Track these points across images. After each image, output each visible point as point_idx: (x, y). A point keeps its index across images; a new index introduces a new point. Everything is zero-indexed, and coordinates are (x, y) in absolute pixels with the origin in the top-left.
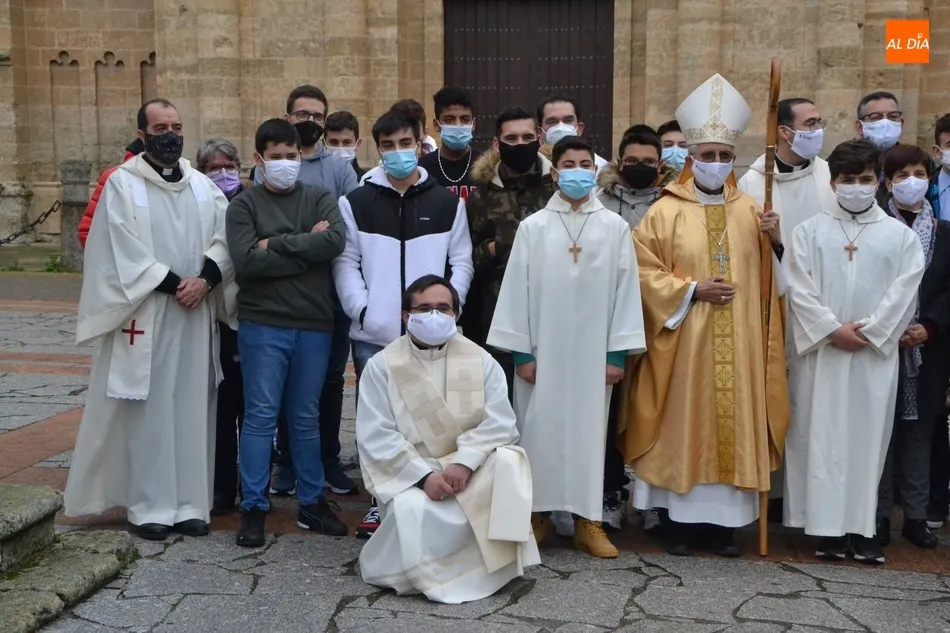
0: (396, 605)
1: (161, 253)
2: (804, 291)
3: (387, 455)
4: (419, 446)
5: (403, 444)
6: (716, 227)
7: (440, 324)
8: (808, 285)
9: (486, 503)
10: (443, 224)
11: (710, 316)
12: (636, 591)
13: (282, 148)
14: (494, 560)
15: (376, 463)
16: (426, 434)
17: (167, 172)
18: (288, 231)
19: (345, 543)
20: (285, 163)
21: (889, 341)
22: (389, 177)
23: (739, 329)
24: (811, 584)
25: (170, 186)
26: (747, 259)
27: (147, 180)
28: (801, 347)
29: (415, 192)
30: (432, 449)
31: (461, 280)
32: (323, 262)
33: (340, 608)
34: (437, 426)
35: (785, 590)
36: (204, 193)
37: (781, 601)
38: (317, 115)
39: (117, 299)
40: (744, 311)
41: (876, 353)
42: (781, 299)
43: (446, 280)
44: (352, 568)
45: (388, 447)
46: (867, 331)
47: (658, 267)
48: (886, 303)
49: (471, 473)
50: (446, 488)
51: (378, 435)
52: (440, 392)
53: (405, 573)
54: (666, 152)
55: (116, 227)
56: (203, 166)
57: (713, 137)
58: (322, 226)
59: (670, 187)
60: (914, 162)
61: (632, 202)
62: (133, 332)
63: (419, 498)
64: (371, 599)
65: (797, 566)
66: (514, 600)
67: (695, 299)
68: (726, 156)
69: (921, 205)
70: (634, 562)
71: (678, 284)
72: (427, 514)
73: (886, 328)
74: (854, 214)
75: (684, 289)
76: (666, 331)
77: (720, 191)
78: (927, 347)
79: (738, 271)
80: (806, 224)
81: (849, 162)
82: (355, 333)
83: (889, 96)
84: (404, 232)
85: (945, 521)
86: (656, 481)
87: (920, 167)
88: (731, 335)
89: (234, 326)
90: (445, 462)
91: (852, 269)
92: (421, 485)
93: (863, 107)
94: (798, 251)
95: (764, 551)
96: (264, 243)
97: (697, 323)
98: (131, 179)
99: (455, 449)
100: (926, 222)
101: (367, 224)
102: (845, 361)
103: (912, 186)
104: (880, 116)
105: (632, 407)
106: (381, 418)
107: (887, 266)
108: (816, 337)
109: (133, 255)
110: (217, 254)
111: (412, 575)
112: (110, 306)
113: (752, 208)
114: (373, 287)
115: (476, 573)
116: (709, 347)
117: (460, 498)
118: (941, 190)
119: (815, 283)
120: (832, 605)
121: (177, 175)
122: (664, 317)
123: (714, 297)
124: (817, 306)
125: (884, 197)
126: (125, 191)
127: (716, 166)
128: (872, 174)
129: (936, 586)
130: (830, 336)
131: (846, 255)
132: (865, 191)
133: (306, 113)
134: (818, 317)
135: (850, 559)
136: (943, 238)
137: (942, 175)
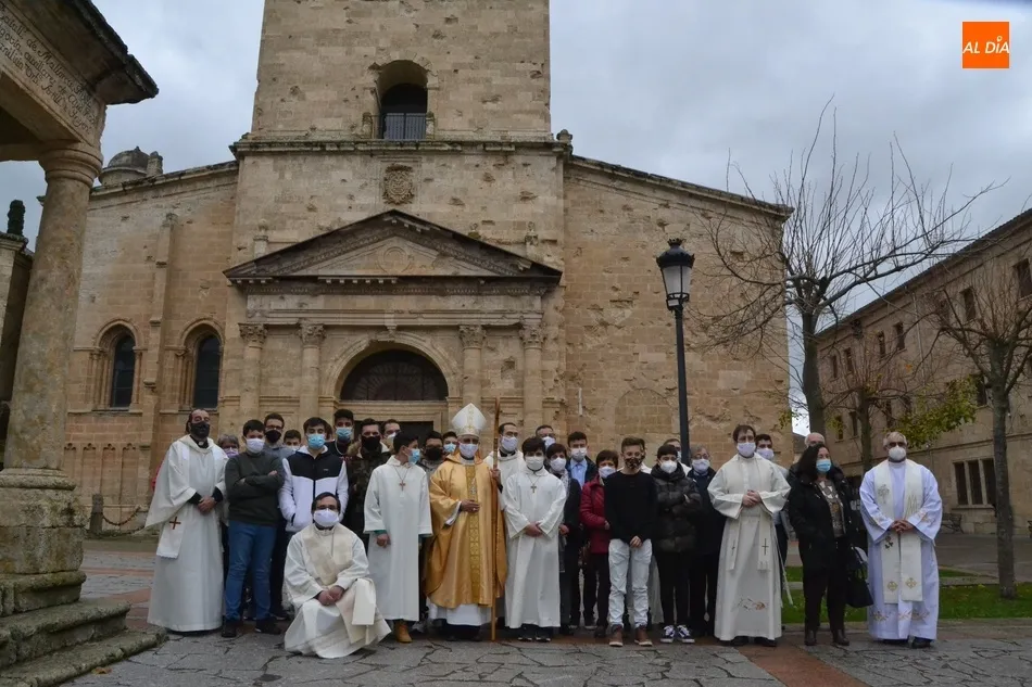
0: (300, 659)
1: (193, 483)
2: (513, 507)
3: (300, 583)
4: (318, 580)
5: (307, 577)
6: (471, 476)
7: (330, 516)
8: (514, 504)
9: (351, 607)
10: (335, 473)
11: (468, 517)
12: (427, 654)
13: (256, 432)
14: (354, 637)
15: (294, 587)
16: (321, 573)
17: (201, 443)
18: (256, 474)
19: (278, 638)
20: (257, 440)
21: (552, 531)
22: (310, 448)
23: (481, 524)
24: (515, 649)
25: (202, 450)
26: (485, 491)
27: (191, 447)
28: (511, 534)
29: (321, 456)
30: (325, 582)
31: (343, 499)
32: (273, 490)
33: (270, 660)
34: (327, 569)
35: (502, 652)
36: (218, 456)
37: (500, 656)
38: (278, 427)
39: (169, 505)
40: (483, 517)
41: (546, 537)
42: (503, 512)
43: (336, 496)
44: (281, 646)
45: (300, 579)
46: (542, 526)
47: (442, 494)
48: (550, 513)
49: (344, 591)
50: (330, 599)
51: (295, 573)
52: (329, 551)
53: (307, 643)
54: (446, 446)
55: (171, 468)
56: (221, 444)
57: (470, 432)
58: (274, 473)
59: (449, 457)
60: (559, 451)
61: (430, 467)
62: (175, 523)
63: (316, 604)
64: (288, 657)
65: (508, 643)
66: (365, 657)
67: (461, 510)
68: (475, 441)
69: (563, 471)
70: (429, 644)
71: (452, 502)
72: (320, 612)
73: (551, 525)
74: (535, 471)
75: (455, 505)
76: (447, 526)
77: (472, 458)
78: (569, 537)
79: (481, 497)
80: (513, 476)
81: (531, 447)
82: (289, 528)
83: (549, 427)
84: (315, 476)
85: (578, 626)
86: (440, 604)
87: (562, 453)
88: (478, 528)
89: (227, 525)
90: (330, 587)
91: (534, 496)
92: (317, 597)
93: (538, 431)
94: (509, 488)
95: (493, 638)
96: (243, 480)
97: (462, 522)
98: (183, 447)
99: (336, 579)
100: (566, 478)
101: (296, 471)
102: (531, 541)
103: (560, 462)
104: (546, 436)
105: (430, 564)
106: (297, 565)
107: (550, 496)
108: (518, 530)
109: (178, 483)
110: (221, 486)
111: (310, 644)
112: (165, 508)
113: (488, 468)
114: (299, 503)
115: (345, 643)
116: (467, 534)
117: (338, 604)
118: (572, 467)
119: (518, 504)
120: (524, 656)
121: (206, 445)
122: (445, 518)
123: (470, 509)
124: (519, 514)
125: (548, 467)
126: (179, 451)
127: (471, 445)
128: (541, 452)
129: (573, 647)
130: (525, 529)
131: (532, 489)
132: (538, 460)
133: (272, 426)
134: (519, 519)
135: (534, 640)
136: (573, 485)
137: (572, 461)
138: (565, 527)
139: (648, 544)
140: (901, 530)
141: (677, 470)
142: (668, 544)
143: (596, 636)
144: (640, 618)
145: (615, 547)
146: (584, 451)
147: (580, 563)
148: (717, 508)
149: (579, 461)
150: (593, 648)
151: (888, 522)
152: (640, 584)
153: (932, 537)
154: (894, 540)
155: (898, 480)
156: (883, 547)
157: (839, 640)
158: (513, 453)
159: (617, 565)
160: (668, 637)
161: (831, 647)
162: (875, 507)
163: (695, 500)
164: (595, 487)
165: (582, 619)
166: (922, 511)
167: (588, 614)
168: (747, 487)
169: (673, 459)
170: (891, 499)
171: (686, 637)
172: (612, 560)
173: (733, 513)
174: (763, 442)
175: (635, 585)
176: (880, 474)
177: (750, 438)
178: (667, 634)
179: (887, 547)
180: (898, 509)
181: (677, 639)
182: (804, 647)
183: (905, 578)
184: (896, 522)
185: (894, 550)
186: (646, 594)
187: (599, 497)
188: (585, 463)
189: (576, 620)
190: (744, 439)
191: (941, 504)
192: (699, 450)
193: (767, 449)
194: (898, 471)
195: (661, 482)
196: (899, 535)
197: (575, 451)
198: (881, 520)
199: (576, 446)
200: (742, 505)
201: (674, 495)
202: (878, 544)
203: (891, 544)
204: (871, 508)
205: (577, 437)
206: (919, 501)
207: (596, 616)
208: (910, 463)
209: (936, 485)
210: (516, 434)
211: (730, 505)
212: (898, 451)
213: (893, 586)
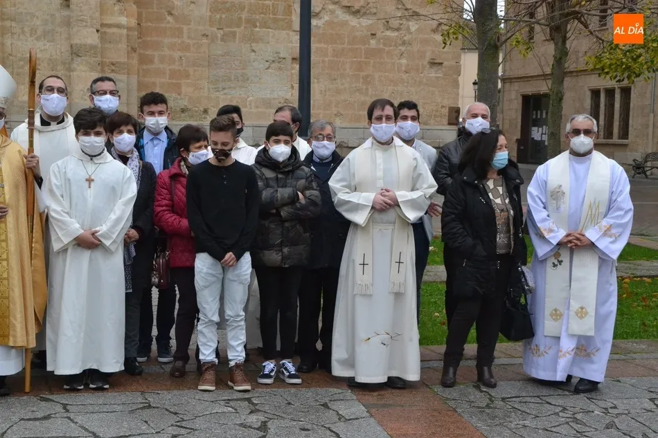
2: (59, 209)
8: (61, 205)
21: (114, 242)
23: (12, 236)
24: (59, 408)
26: (17, 187)
28: (56, 246)
37: (37, 423)
40: (15, 224)
41: (106, 250)
42: (43, 215)
46: (100, 235)
48: (113, 217)
60: (127, 124)
65: (50, 397)
69: (132, 152)
73: (114, 233)
74: (92, 157)
78: (139, 244)
79: (10, 195)
80: (59, 163)
81: (88, 122)
83: (110, 80)
85: (149, 357)
87: (130, 127)
88: (6, 241)
91: (90, 194)
93: (94, 86)
94: (54, 180)
95: (28, 389)
100: (135, 162)
102: (86, 255)
103: (126, 139)
104: (105, 93)
107: (113, 192)
108: (66, 240)
113: (19, 151)
118: (145, 142)
119: (66, 203)
120: (72, 420)
124: (67, 218)
128: (101, 130)
129: (140, 400)
130: (75, 239)
131: (87, 184)
132: (98, 141)
134: (68, 226)
135: (87, 388)
136: (146, 173)
137: (145, 133)
138: (134, 233)
139: (247, 258)
140: (575, 245)
141: (291, 157)
142: (273, 257)
143: (172, 375)
144: (237, 354)
145: (203, 263)
146: (163, 121)
147: (155, 280)
148: (340, 210)
149: (156, 134)
150: (168, 397)
151: (558, 235)
152: (236, 310)
153: (615, 257)
154: (565, 257)
155: (578, 180)
156: (549, 264)
157: (483, 380)
158: (60, 120)
159: (206, 287)
160: (268, 376)
161: (471, 390)
162: (544, 214)
163: (312, 202)
164: (175, 177)
165: (154, 346)
166: (605, 223)
167: (163, 338)
168: (380, 184)
169: (286, 143)
170: (567, 204)
171: (291, 376)
172: (199, 281)
173: (360, 218)
174: (405, 112)
175: (229, 312)
176: (555, 170)
177: (388, 118)
178: (266, 372)
179: (555, 265)
180: (574, 219)
181: (279, 380)
182: (439, 389)
183: (575, 306)
184: (568, 235)
185: (563, 270)
186: (243, 323)
187: (181, 191)
188: (164, 136)
189: (145, 349)
190: (379, 119)
191: (631, 214)
192: (323, 129)
193: (410, 122)
194: (580, 168)
195: (269, 174)
196: (572, 251)
197: (150, 121)
198: (551, 231)
199: (152, 114)
200: (373, 208)
201: (284, 193)
202: (543, 261)
203: (560, 262)
204: (539, 215)
205: (153, 100)
206: (603, 209)
207: (173, 342)
208: (597, 156)
209: (628, 188)
210: (60, 91)
211: (356, 207)
212: (583, 142)
213: (557, 315)
